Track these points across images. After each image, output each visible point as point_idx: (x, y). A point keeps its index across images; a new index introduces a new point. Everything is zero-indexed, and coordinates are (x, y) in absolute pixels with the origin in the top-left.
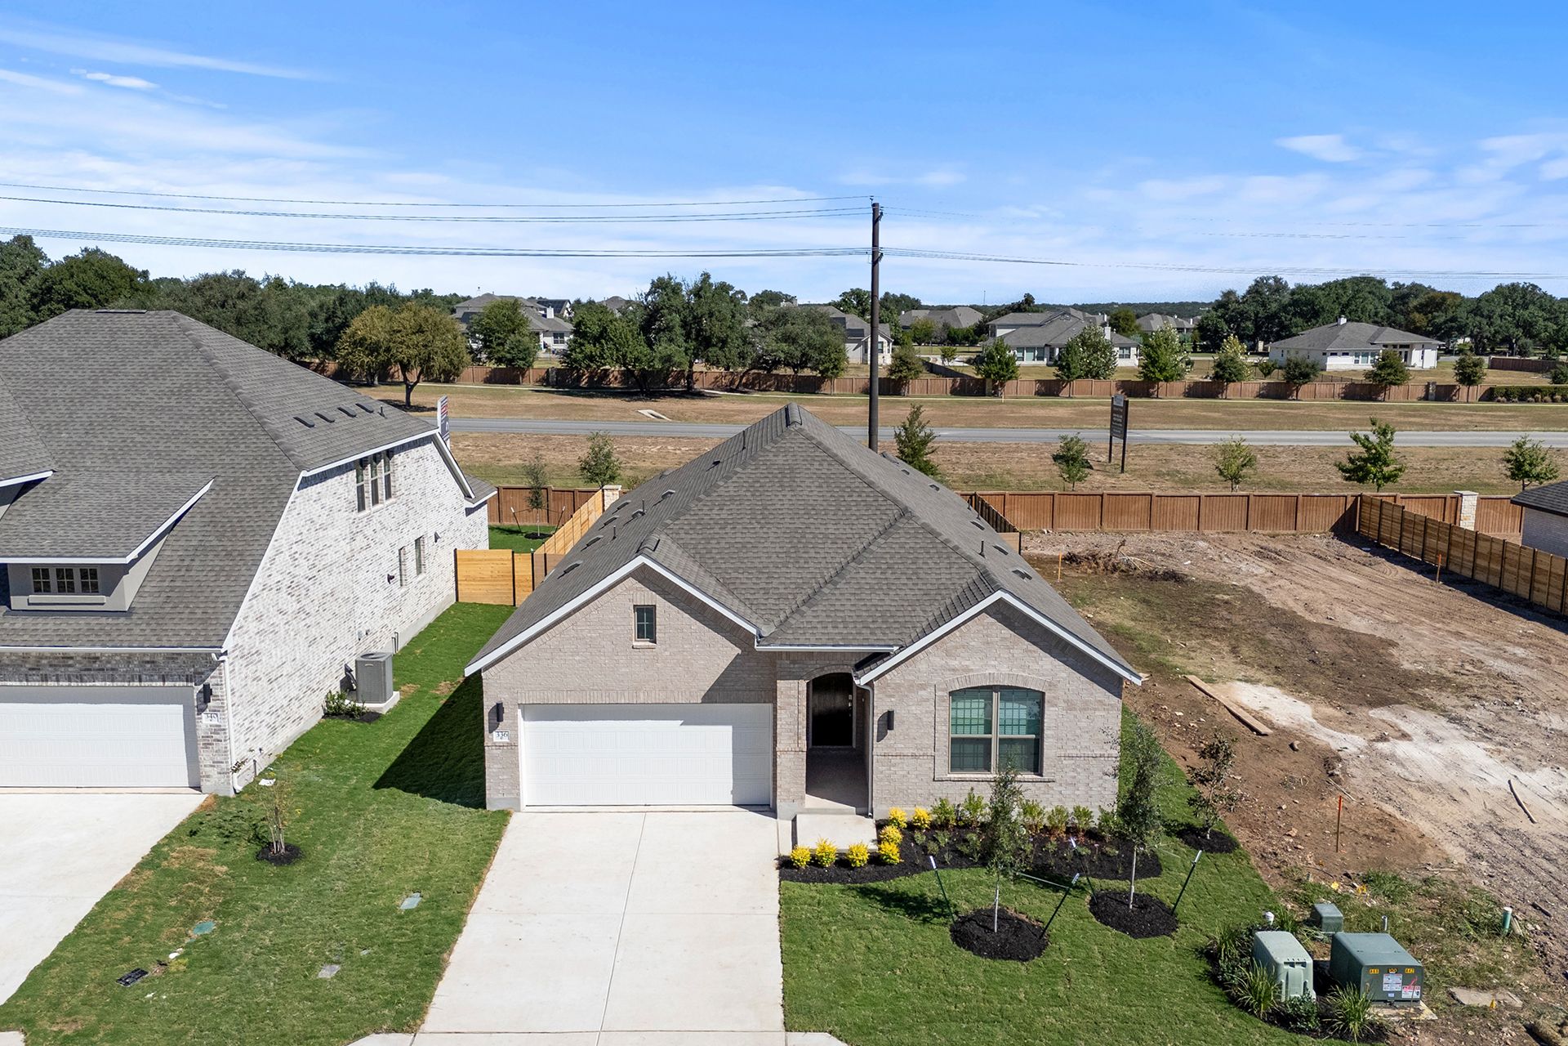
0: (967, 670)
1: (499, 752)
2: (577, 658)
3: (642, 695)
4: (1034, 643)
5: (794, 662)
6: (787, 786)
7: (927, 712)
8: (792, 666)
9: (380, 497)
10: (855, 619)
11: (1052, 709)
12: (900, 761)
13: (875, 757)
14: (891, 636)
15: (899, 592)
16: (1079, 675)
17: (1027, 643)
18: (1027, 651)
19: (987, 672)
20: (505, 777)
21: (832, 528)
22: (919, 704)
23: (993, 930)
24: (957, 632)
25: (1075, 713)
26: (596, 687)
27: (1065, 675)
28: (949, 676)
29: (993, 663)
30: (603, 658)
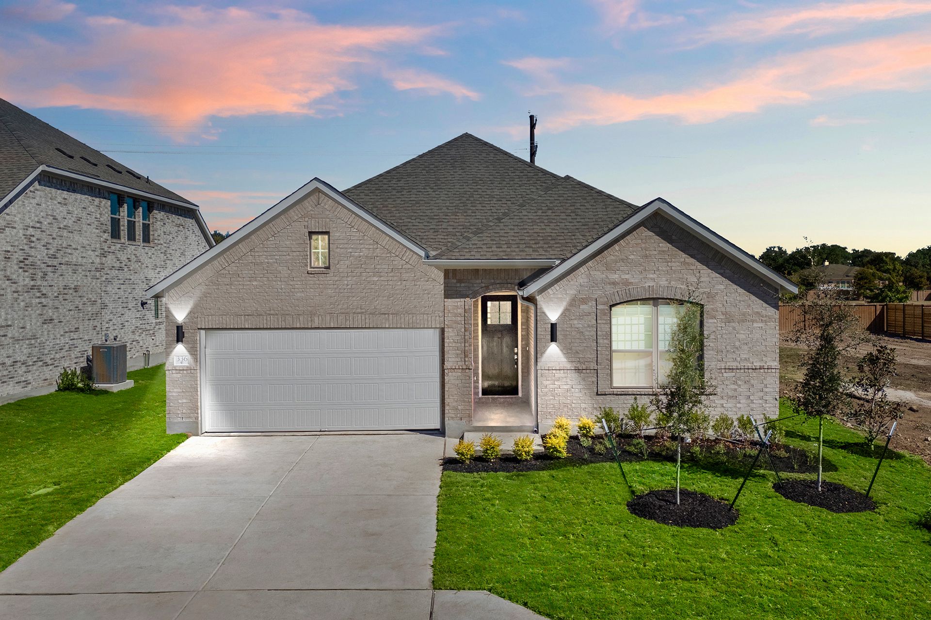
0: (627, 283)
1: (179, 375)
2: (255, 283)
3: (316, 319)
4: (692, 256)
5: (460, 281)
6: (454, 404)
7: (589, 326)
8: (458, 285)
9: (137, 237)
10: (518, 241)
11: (711, 321)
12: (563, 375)
13: (539, 372)
14: (552, 252)
15: (559, 224)
16: (735, 287)
17: (684, 255)
18: (684, 263)
19: (647, 285)
20: (184, 401)
21: (497, 192)
22: (581, 317)
23: (676, 503)
24: (616, 247)
25: (733, 324)
26: (272, 312)
27: (722, 287)
28: (609, 289)
29: (652, 276)
30: (279, 283)
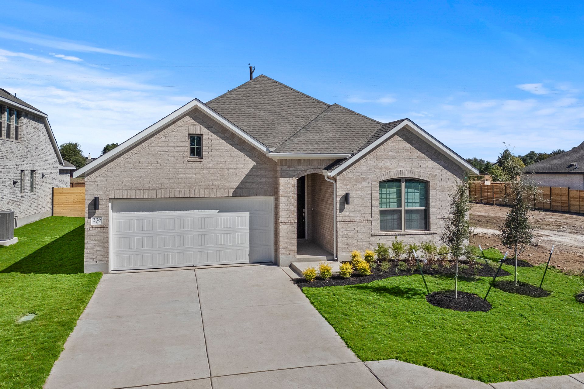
0: (388, 168)
1: (94, 232)
2: (151, 168)
3: (193, 191)
4: (423, 153)
5: (289, 167)
6: (285, 245)
7: (367, 195)
8: (288, 169)
9: (11, 136)
11: (433, 191)
12: (352, 225)
13: (338, 223)
14: (345, 150)
16: (446, 171)
17: (419, 152)
18: (419, 157)
19: (399, 170)
20: (98, 249)
22: (362, 189)
23: (455, 298)
24: (382, 147)
25: (445, 192)
26: (163, 187)
27: (439, 171)
28: (378, 172)
29: (402, 164)
30: (168, 168)
